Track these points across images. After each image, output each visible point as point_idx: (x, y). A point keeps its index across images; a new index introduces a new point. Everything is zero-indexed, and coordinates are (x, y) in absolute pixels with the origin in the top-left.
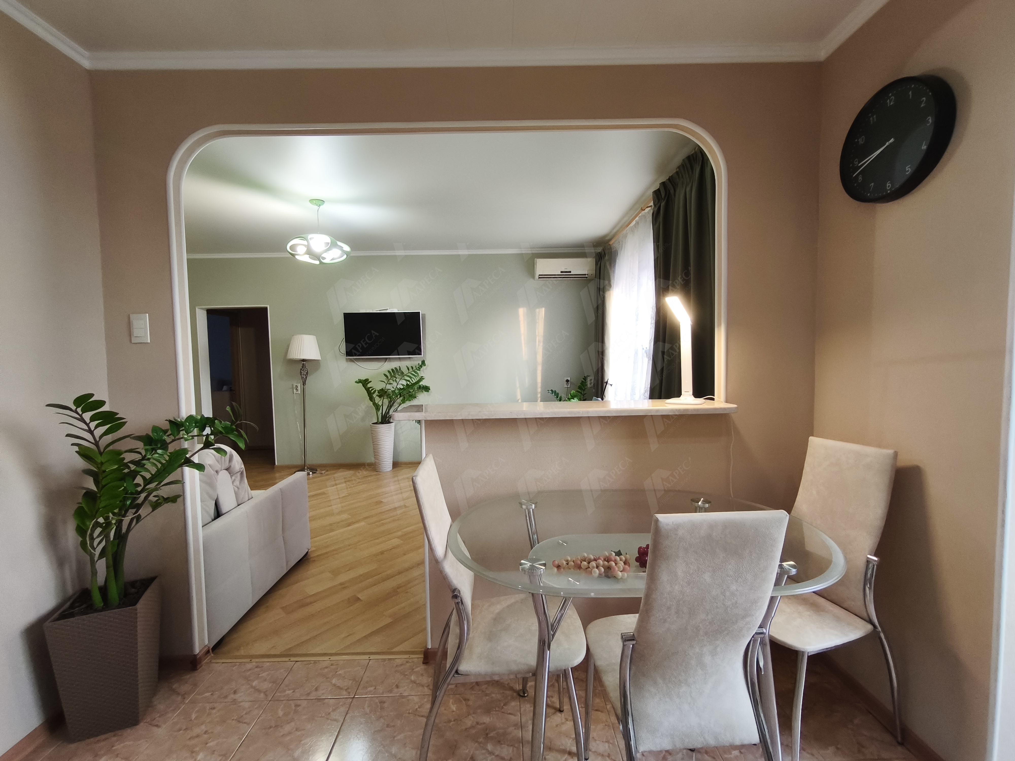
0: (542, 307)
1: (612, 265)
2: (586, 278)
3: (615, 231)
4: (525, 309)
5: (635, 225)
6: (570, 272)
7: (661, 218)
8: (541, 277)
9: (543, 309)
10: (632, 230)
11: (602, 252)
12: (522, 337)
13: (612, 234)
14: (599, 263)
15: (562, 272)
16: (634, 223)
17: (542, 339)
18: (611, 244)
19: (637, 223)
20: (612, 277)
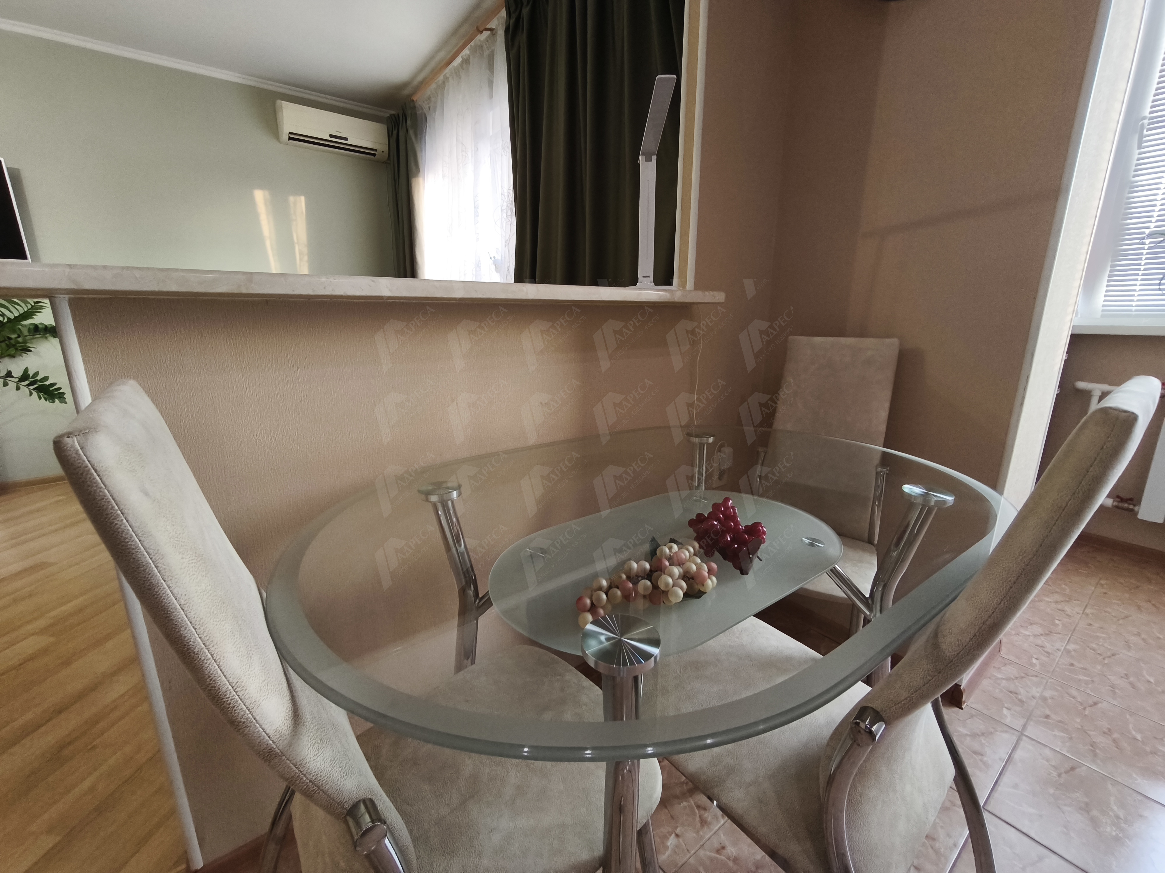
0: (301, 195)
1: (419, 136)
2: (372, 157)
3: (420, 78)
4: (267, 193)
5: (461, 65)
6: (346, 139)
7: (523, 38)
8: (294, 137)
9: (303, 198)
10: (457, 73)
11: (398, 115)
12: (268, 243)
13: (415, 83)
14: (395, 132)
15: (331, 136)
16: (458, 60)
17: (305, 250)
18: (415, 100)
19: (466, 61)
20: (419, 155)
